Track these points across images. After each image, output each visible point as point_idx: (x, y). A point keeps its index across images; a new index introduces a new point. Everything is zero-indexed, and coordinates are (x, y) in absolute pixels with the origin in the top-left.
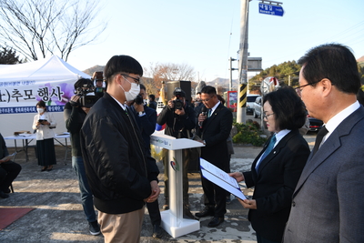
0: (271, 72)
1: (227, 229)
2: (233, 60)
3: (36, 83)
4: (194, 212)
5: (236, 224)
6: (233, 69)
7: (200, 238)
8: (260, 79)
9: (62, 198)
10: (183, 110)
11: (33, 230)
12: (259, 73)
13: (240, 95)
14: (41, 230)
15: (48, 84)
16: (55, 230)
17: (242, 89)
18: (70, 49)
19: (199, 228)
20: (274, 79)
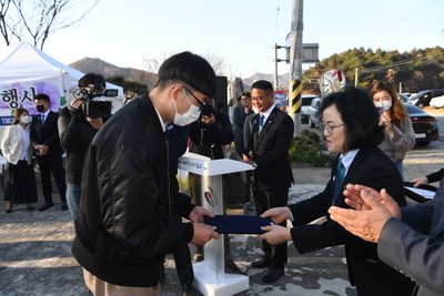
0: (330, 63)
1: (288, 286)
2: (278, 47)
5: (299, 279)
6: (278, 61)
8: (316, 73)
9: (46, 250)
10: (213, 118)
12: (313, 65)
13: (291, 96)
15: (18, 84)
17: (295, 87)
18: (47, 32)
19: (247, 287)
20: (339, 73)
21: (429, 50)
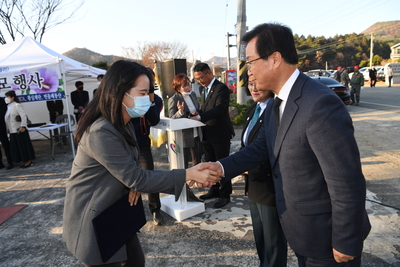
1: (233, 208)
2: (230, 35)
3: (11, 70)
4: (198, 195)
5: (241, 204)
6: (230, 46)
7: (206, 219)
9: (55, 193)
11: (28, 227)
13: (239, 73)
14: (37, 226)
15: (25, 71)
16: (53, 225)
17: (241, 66)
18: (44, 28)
19: (203, 210)
21: (347, 36)
